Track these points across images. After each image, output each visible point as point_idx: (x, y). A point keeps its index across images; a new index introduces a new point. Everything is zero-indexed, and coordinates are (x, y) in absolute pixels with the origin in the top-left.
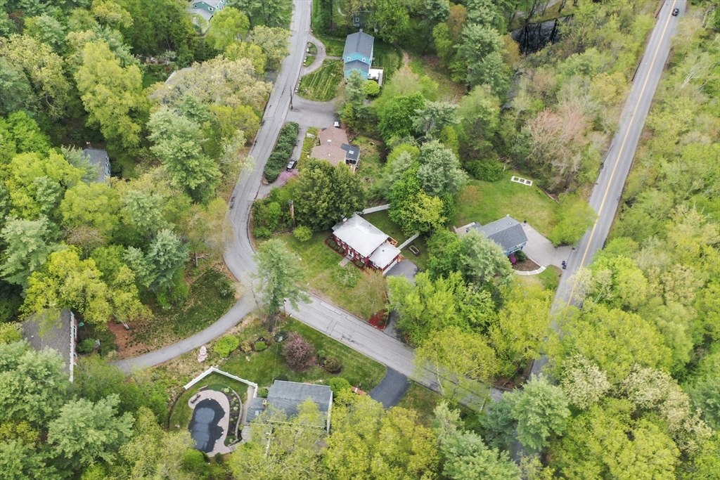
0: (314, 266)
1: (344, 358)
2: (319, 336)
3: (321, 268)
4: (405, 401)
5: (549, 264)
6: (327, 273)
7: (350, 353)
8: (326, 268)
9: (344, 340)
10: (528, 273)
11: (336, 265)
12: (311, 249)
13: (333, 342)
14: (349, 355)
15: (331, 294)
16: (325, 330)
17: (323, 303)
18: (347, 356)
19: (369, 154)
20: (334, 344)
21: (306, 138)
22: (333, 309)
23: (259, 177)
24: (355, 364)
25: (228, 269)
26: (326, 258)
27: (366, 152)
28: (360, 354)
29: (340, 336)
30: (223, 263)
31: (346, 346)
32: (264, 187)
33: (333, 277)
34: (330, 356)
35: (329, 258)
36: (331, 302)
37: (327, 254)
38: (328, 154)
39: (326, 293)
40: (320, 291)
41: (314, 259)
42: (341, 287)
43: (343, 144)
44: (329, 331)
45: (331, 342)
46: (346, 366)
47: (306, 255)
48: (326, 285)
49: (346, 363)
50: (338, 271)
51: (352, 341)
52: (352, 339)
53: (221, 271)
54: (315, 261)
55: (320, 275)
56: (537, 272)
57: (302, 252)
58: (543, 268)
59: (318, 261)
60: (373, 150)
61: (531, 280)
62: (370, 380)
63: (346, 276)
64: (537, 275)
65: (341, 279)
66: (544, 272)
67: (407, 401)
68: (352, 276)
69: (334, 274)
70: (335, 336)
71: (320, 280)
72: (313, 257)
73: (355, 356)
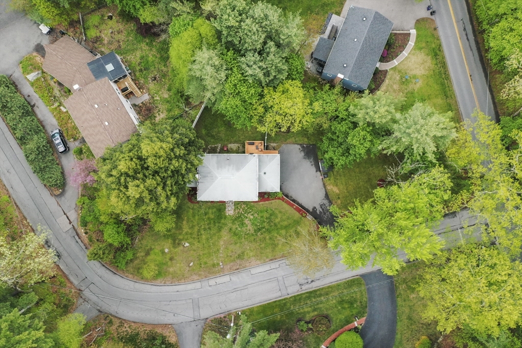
0: (207, 239)
1: (321, 306)
2: (280, 305)
3: (214, 234)
4: (400, 294)
5: (415, 21)
6: (225, 235)
7: (320, 295)
8: (220, 229)
9: (304, 287)
10: (405, 53)
11: (225, 217)
12: (184, 222)
13: (297, 299)
14: (322, 298)
15: (251, 254)
16: (279, 294)
17: (254, 271)
18: (321, 302)
19: (121, 37)
20: (300, 299)
21: (32, 84)
22: (266, 267)
23: (45, 194)
24: (334, 301)
25: (134, 322)
26: (209, 218)
27: (118, 37)
28: (329, 287)
29: (298, 287)
30: (122, 322)
31: (311, 292)
32: (63, 198)
33: (235, 234)
34: (308, 315)
35: (212, 216)
36: (259, 262)
37: (206, 214)
38: (93, 107)
39: (246, 257)
40: (238, 261)
41: (199, 231)
42: (252, 238)
43: (89, 64)
44: (284, 292)
45: (295, 300)
46: (329, 312)
47: (186, 234)
48: (237, 249)
49: (327, 309)
50: (233, 223)
51: (312, 281)
52: (310, 280)
53: (130, 331)
54: (203, 232)
55: (222, 243)
56: (411, 43)
57: (180, 234)
58: (413, 32)
59: (205, 229)
60: (121, 27)
61: (414, 59)
62: (358, 303)
63: (246, 221)
64: (414, 48)
65: (244, 229)
66: (418, 36)
67: (402, 293)
68: (252, 217)
69: (234, 230)
70: (293, 290)
71: (227, 248)
72: (196, 229)
73: (327, 294)
